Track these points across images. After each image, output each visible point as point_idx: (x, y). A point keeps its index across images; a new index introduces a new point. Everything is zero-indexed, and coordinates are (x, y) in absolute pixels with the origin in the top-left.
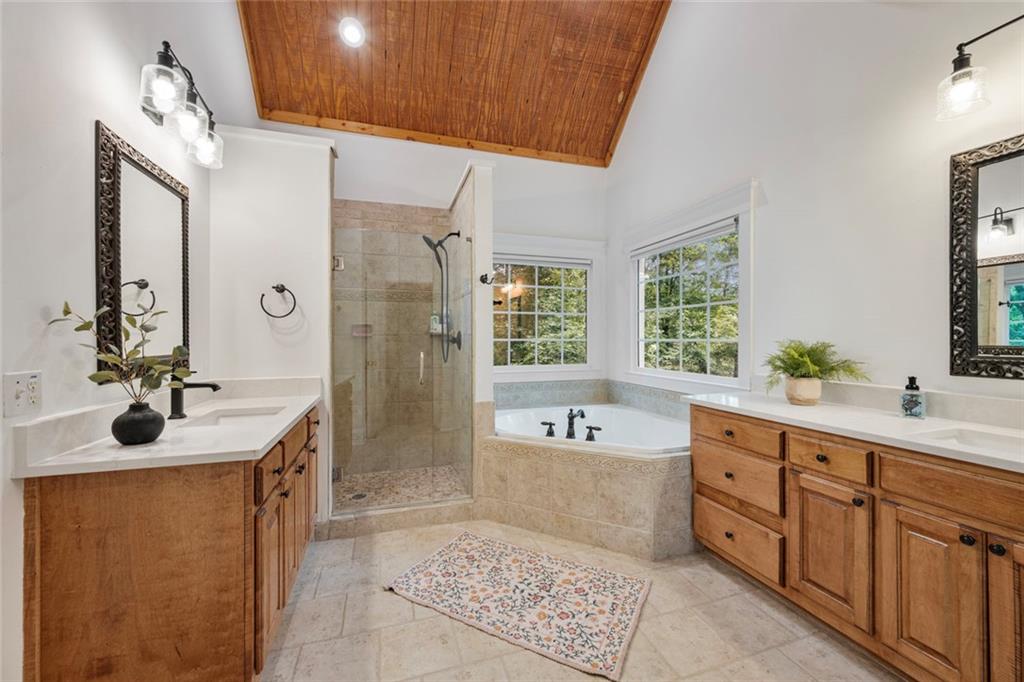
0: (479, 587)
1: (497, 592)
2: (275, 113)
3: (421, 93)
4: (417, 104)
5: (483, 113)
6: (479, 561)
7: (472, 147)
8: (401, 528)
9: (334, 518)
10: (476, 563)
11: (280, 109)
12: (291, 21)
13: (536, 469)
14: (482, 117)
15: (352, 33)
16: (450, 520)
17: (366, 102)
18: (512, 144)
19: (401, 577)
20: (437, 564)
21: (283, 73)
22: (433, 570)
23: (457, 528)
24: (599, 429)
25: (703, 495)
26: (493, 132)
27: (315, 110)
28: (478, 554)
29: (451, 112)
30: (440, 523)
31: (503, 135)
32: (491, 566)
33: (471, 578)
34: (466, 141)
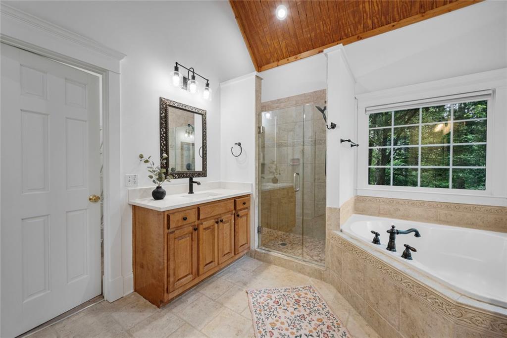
0: (283, 320)
1: (287, 330)
2: (263, 67)
3: (321, 23)
4: (321, 30)
5: (365, 12)
6: (300, 306)
7: (361, 39)
8: (283, 267)
9: (258, 250)
10: (297, 306)
11: (264, 65)
12: (258, 25)
13: (357, 264)
14: (365, 15)
15: (282, 13)
16: (309, 275)
17: (295, 43)
18: (394, 21)
19: (257, 290)
20: (279, 293)
21: (261, 49)
22: (273, 296)
23: (311, 281)
24: (414, 250)
26: (376, 20)
27: (276, 59)
28: (304, 302)
29: (342, 23)
30: (303, 273)
31: (385, 18)
32: (303, 312)
33: (285, 312)
34: (356, 37)
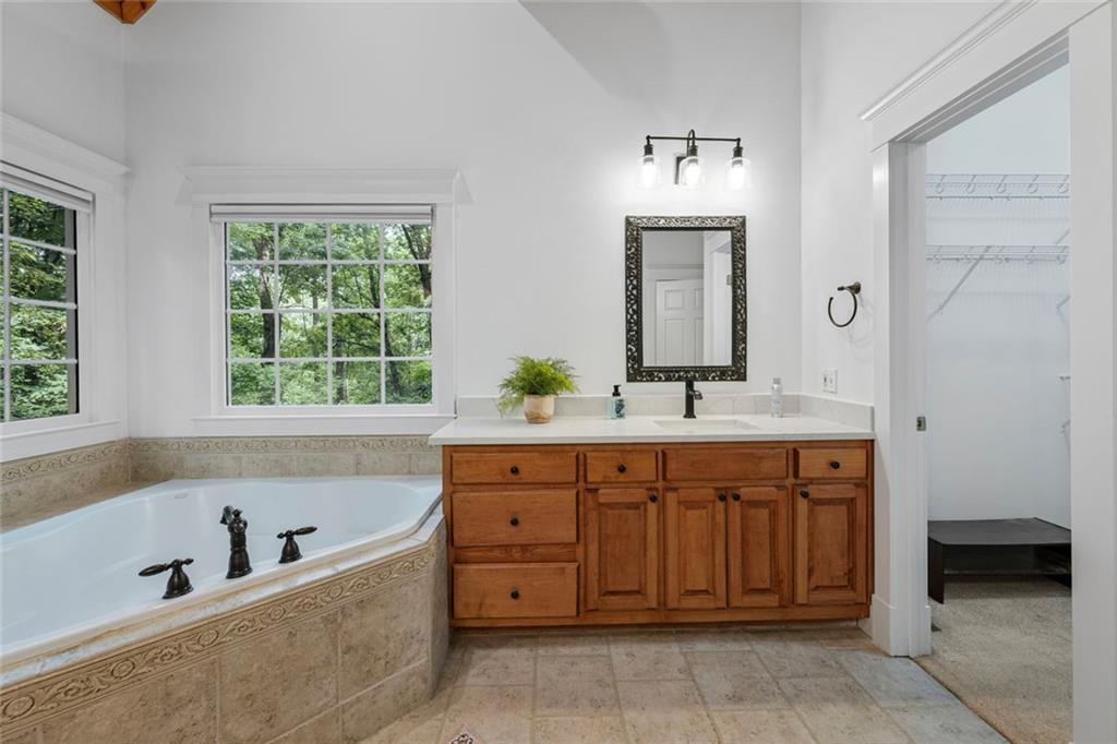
25: (466, 563)
